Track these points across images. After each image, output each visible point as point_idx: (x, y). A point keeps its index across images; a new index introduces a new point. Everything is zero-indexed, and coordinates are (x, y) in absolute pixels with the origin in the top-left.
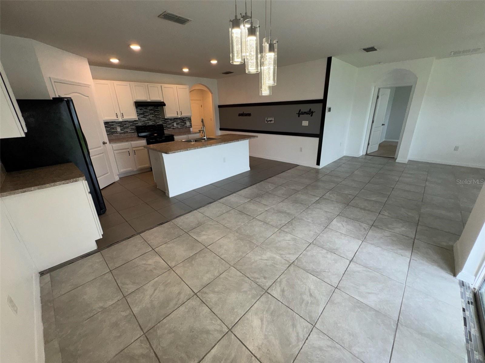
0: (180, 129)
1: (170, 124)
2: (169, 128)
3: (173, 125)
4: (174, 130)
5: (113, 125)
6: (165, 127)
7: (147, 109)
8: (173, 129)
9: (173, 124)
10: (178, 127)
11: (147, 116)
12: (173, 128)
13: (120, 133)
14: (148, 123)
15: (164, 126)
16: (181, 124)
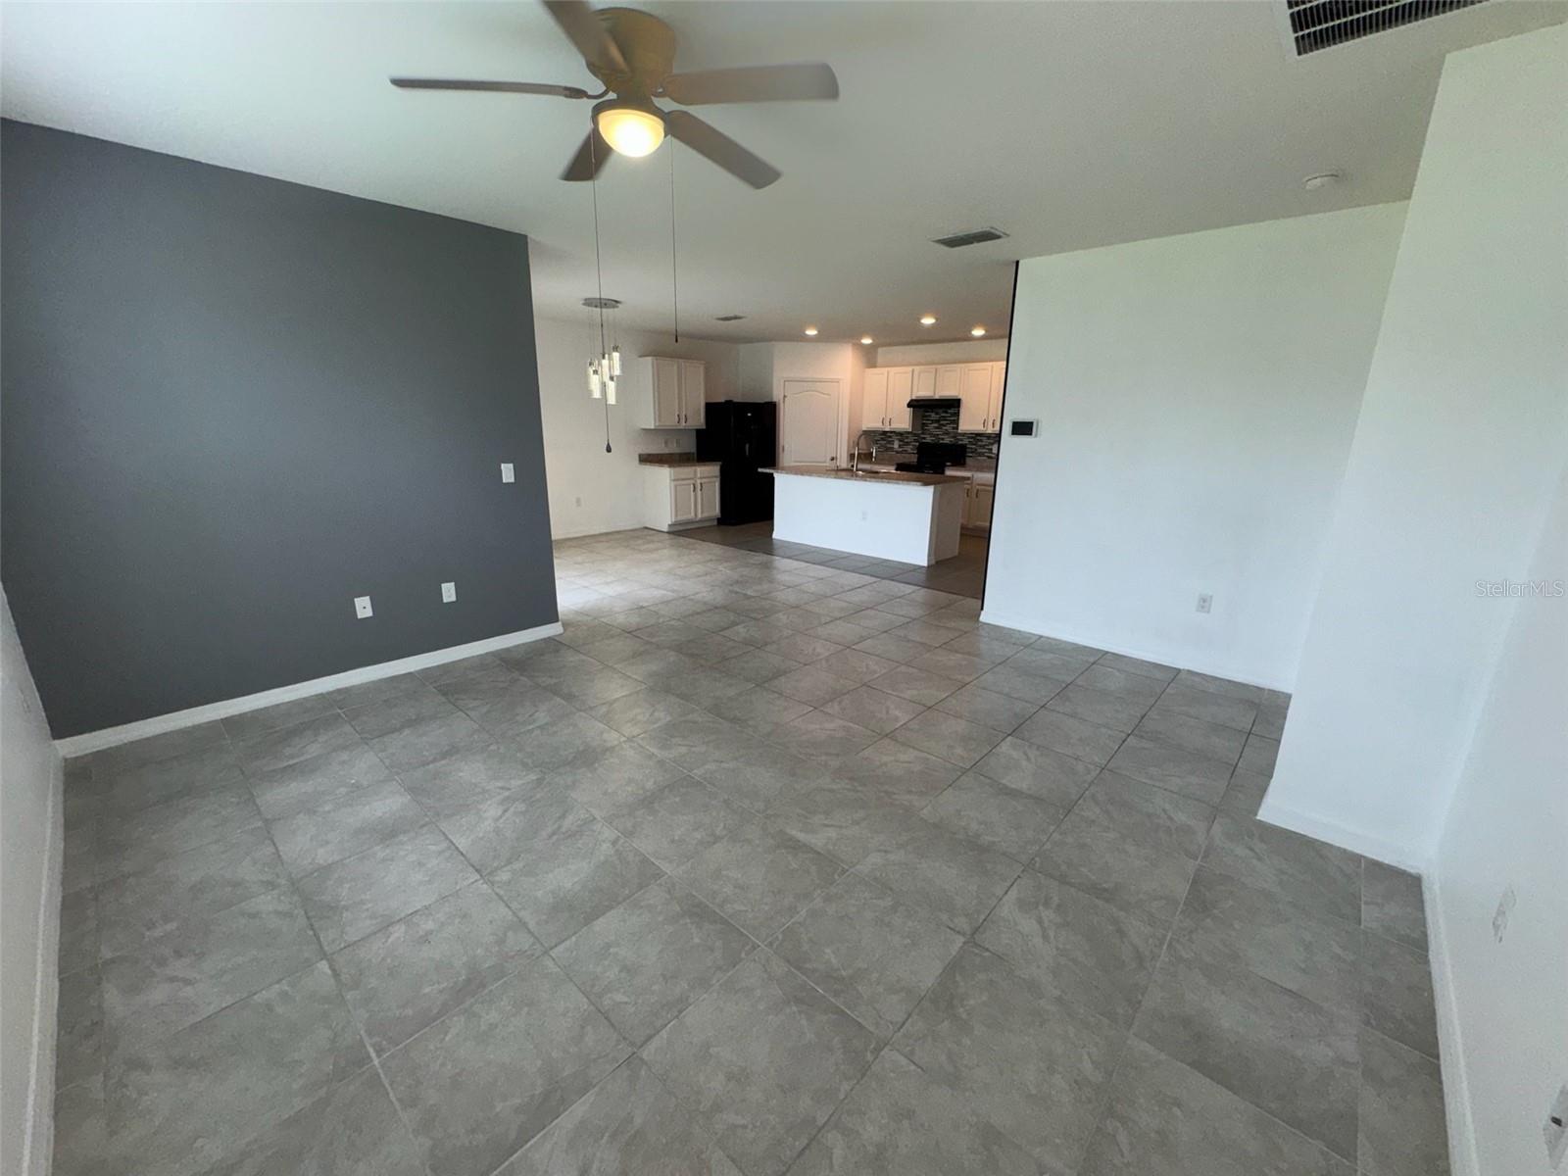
1: (983, 447)
5: (890, 437)
7: (946, 412)
11: (943, 425)
13: (897, 452)
14: (943, 439)
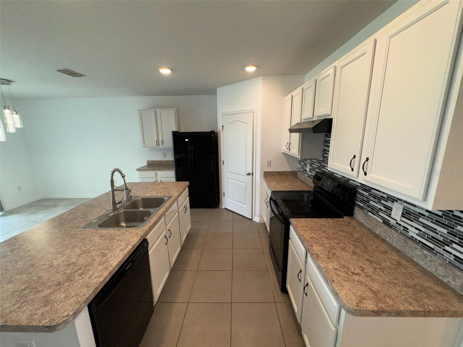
0: (410, 242)
2: (375, 211)
3: (390, 209)
4: (386, 227)
6: (362, 201)
8: (386, 223)
9: (389, 204)
10: (406, 229)
12: (383, 218)
15: (362, 195)
16: (425, 226)
